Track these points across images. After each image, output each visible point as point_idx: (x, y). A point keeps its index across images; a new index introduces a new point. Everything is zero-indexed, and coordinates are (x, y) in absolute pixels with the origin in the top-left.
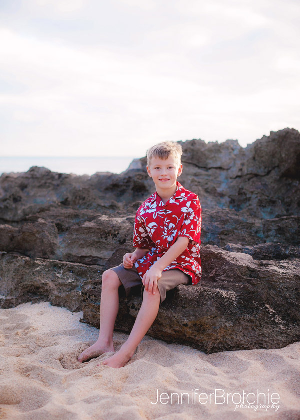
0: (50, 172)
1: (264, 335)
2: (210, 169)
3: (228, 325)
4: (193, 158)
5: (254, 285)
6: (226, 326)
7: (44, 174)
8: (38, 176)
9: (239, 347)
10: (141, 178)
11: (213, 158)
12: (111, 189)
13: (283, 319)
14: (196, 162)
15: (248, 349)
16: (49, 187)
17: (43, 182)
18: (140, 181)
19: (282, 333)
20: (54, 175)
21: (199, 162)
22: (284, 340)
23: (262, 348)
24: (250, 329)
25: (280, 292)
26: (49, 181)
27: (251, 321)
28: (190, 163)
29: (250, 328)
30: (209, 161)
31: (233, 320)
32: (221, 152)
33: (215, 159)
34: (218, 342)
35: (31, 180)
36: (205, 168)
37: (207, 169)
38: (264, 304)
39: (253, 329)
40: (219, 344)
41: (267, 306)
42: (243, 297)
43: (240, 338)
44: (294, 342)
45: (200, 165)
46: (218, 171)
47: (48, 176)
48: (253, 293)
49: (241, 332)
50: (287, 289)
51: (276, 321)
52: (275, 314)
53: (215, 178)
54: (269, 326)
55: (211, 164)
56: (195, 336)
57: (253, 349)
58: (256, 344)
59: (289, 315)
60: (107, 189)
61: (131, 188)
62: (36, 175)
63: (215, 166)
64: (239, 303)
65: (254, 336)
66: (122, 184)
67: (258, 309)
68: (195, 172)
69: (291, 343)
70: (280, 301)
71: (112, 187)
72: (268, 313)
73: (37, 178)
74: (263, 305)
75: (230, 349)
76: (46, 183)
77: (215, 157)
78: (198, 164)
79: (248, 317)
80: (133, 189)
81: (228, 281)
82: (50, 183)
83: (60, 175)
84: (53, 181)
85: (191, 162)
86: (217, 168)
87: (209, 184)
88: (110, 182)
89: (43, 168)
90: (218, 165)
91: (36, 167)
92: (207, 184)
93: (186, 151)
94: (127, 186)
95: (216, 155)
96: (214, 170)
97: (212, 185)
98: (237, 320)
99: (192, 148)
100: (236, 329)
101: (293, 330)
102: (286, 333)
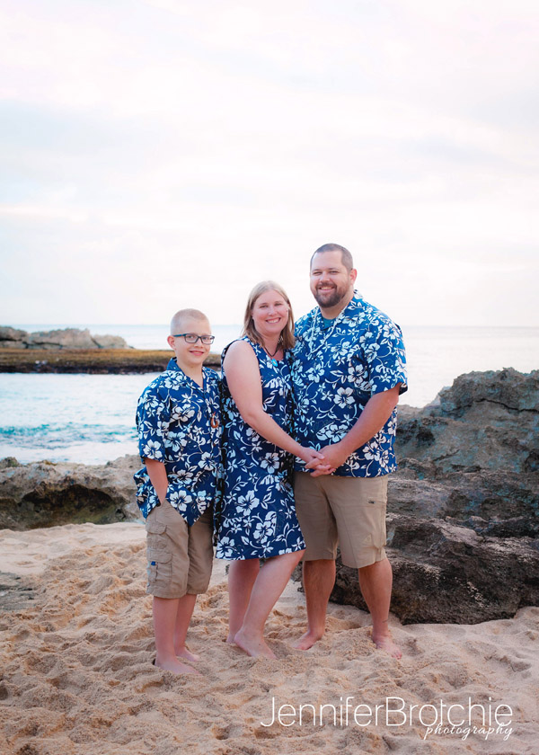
1: (459, 611)
2: (522, 411)
3: (421, 598)
4: (501, 396)
5: (461, 561)
6: (419, 600)
9: (432, 620)
10: (427, 423)
11: (526, 396)
13: (485, 597)
14: (505, 401)
15: (438, 623)
19: (478, 610)
21: (509, 402)
22: (478, 617)
23: (455, 623)
24: (446, 605)
25: (490, 570)
27: (448, 597)
28: (496, 403)
29: (446, 603)
30: (522, 401)
31: (428, 594)
33: (528, 398)
34: (411, 614)
36: (516, 409)
37: (517, 410)
38: (466, 581)
39: (448, 604)
40: (412, 616)
41: (469, 583)
42: (446, 573)
43: (434, 612)
44: (490, 620)
45: (510, 406)
46: (530, 414)
48: (458, 569)
49: (435, 606)
50: (499, 567)
51: (476, 598)
52: (476, 591)
54: (466, 602)
55: (524, 404)
58: (449, 618)
59: (491, 593)
63: (527, 408)
64: (441, 578)
65: (448, 611)
67: (458, 585)
68: (500, 415)
69: (485, 621)
70: (486, 578)
72: (469, 589)
74: (464, 582)
75: (424, 622)
77: (528, 395)
78: (507, 404)
79: (444, 592)
80: (418, 436)
81: (440, 557)
85: (498, 401)
86: (530, 410)
87: (510, 433)
90: (532, 406)
92: (506, 433)
93: (493, 386)
94: (413, 432)
95: (530, 393)
96: (525, 412)
97: (514, 435)
98: (432, 594)
99: (501, 382)
100: (430, 603)
101: (492, 608)
102: (483, 610)
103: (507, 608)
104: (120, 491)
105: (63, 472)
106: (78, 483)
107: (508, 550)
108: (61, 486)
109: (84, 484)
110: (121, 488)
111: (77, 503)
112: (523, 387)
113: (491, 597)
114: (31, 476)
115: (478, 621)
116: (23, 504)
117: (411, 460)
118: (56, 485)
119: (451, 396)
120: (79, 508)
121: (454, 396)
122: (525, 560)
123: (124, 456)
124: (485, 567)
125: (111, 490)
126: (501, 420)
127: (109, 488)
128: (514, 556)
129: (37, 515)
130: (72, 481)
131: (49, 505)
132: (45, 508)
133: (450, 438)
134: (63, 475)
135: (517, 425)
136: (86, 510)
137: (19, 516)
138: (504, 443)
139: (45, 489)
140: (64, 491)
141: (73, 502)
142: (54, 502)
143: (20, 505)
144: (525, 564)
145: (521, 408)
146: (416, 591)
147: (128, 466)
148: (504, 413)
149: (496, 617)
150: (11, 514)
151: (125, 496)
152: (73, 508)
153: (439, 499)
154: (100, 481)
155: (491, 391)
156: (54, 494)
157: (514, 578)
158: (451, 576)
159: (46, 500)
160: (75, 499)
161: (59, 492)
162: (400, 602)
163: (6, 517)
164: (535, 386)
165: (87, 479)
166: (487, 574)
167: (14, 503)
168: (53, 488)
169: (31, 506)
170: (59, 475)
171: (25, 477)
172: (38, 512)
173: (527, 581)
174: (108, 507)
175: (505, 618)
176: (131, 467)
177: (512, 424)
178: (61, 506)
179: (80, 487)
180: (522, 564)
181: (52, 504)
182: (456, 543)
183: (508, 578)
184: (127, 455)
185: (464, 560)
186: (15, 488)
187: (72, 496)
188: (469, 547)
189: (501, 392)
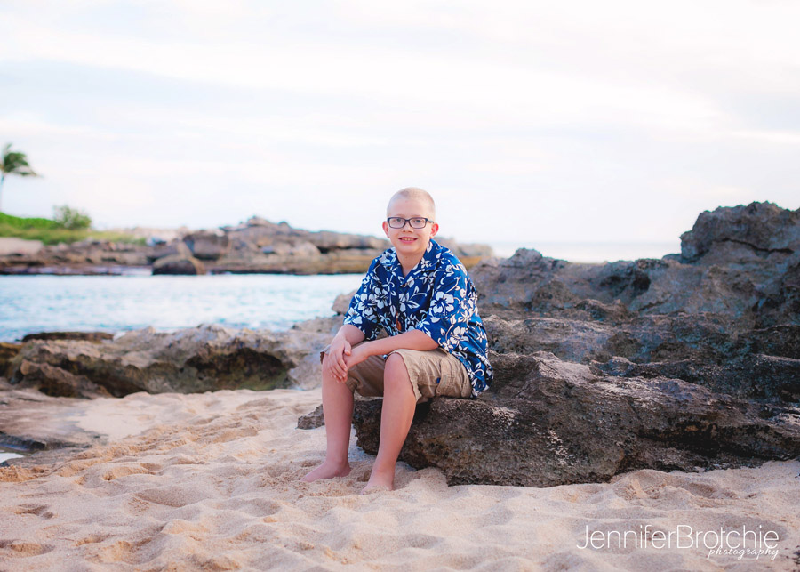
0: (541, 257)
1: (527, 469)
2: (772, 251)
3: (473, 448)
4: (748, 234)
5: (549, 404)
6: (471, 451)
7: (531, 260)
8: (523, 263)
9: (486, 480)
10: (644, 266)
11: (779, 233)
12: (610, 284)
13: (571, 451)
14: (752, 241)
15: (496, 484)
16: (534, 281)
17: (528, 273)
18: (643, 271)
19: (556, 469)
20: (546, 262)
21: (759, 241)
23: (519, 484)
24: (512, 460)
25: (591, 417)
26: (537, 272)
27: (514, 448)
28: (742, 243)
29: (512, 458)
30: (774, 239)
31: (486, 444)
32: (793, 224)
33: (781, 235)
34: (462, 470)
35: (513, 270)
36: (766, 250)
38: (546, 428)
39: (516, 459)
40: (462, 473)
41: (552, 432)
42: (522, 418)
43: (491, 469)
44: (571, 483)
45: (760, 246)
46: (782, 255)
47: (536, 263)
48: (541, 413)
49: (496, 461)
50: (603, 413)
51: (557, 453)
52: (559, 443)
53: (766, 268)
54: (541, 458)
55: (775, 243)
56: (437, 462)
57: (506, 485)
58: (512, 478)
59: (580, 447)
60: (603, 284)
61: (632, 281)
62: (520, 262)
63: (779, 248)
64: (514, 424)
65: (513, 469)
66: (623, 276)
67: (534, 434)
68: (743, 257)
70: (578, 426)
71: (609, 281)
72: (549, 440)
73: (521, 267)
74: (544, 430)
75: (477, 482)
76: (531, 275)
77: (781, 231)
78: (756, 245)
82: (537, 275)
83: (555, 262)
84: (542, 271)
85: (744, 240)
86: (781, 251)
87: (743, 276)
88: (610, 274)
89: (533, 250)
90: (785, 244)
91: (524, 249)
92: (738, 276)
93: (739, 222)
94: (629, 279)
95: (784, 229)
96: (776, 254)
97: (749, 277)
98: (493, 444)
99: (748, 216)
100: (488, 456)
101: (579, 467)
102: (562, 470)
103: (598, 468)
104: (291, 354)
105: (234, 333)
106: (247, 345)
107: (625, 391)
108: (228, 349)
109: (254, 348)
110: (293, 351)
111: (246, 369)
112: (777, 221)
113: (578, 451)
114: (199, 338)
115: (551, 484)
116: (186, 370)
117: (591, 301)
118: (223, 348)
119: (692, 238)
120: (248, 375)
121: (695, 239)
122: (644, 405)
123: (314, 318)
124: (584, 413)
125: (283, 353)
126: (742, 262)
127: (280, 352)
128: (630, 399)
129: (199, 382)
130: (241, 343)
131: (214, 371)
132: (210, 375)
133: (669, 283)
134: (233, 337)
135: (760, 267)
136: (256, 378)
137: (178, 383)
138: (736, 287)
139: (210, 352)
140: (231, 355)
141: (242, 368)
142: (220, 367)
143: (182, 370)
144: (643, 410)
145: (770, 248)
146: (469, 438)
147: (316, 330)
148: (750, 254)
149: (579, 479)
150: (170, 380)
151: (295, 360)
152: (242, 376)
153: (594, 341)
154: (273, 345)
155: (735, 228)
156: (220, 358)
157: (622, 428)
158: (528, 421)
159: (210, 365)
160: (245, 365)
161: (226, 356)
162: (447, 454)
163: (163, 383)
164: (790, 220)
165: (258, 341)
166: (584, 422)
167: (175, 368)
168: (219, 352)
169: (194, 371)
170: (229, 336)
171: (194, 339)
172: (201, 379)
173: (642, 434)
174: (279, 374)
175: (596, 481)
176: (319, 331)
177: (754, 266)
178: (228, 372)
179: (249, 350)
180: (637, 411)
181: (217, 370)
182: (550, 380)
183: (612, 428)
184: (317, 318)
185: (553, 401)
186: (180, 352)
187: (241, 361)
188: (570, 386)
189: (749, 230)
